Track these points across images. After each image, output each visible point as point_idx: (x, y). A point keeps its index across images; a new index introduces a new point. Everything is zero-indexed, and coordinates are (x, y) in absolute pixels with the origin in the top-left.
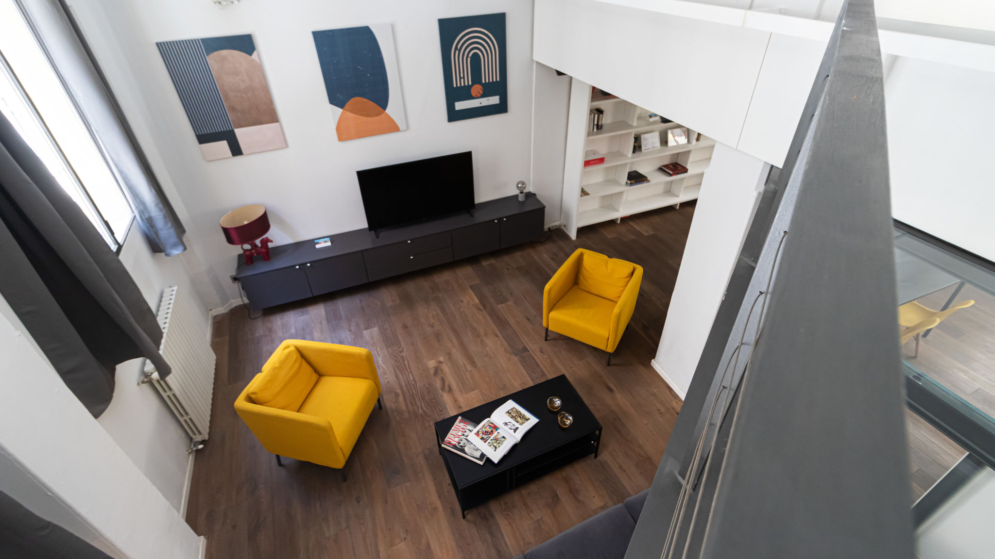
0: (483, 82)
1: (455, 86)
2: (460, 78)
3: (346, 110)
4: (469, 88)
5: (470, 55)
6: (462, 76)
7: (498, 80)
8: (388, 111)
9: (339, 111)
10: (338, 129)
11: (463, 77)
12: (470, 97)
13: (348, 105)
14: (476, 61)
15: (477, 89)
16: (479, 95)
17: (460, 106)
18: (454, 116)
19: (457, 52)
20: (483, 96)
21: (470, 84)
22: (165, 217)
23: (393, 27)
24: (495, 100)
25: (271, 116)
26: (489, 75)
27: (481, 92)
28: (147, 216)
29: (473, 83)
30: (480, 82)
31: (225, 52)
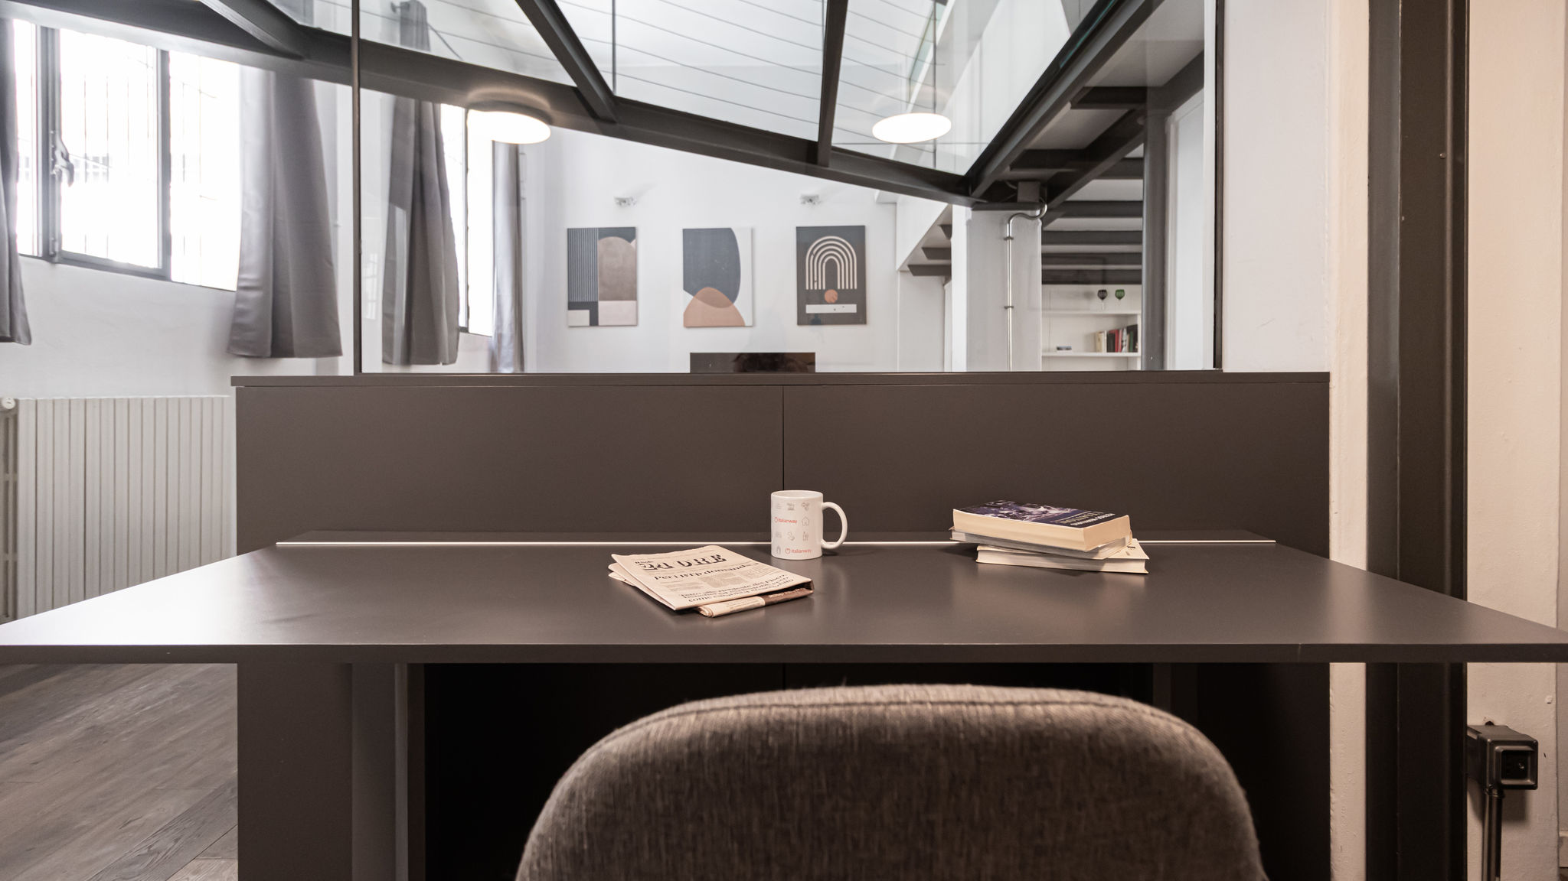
0: (839, 288)
1: (807, 288)
2: (814, 281)
3: (697, 298)
4: (821, 293)
5: (826, 260)
6: (816, 279)
7: (856, 287)
8: (736, 304)
9: (690, 297)
10: (686, 315)
11: (816, 281)
12: (822, 301)
13: (700, 293)
14: (831, 267)
15: (831, 295)
16: (833, 301)
17: (811, 309)
18: (804, 319)
19: (812, 257)
20: (837, 302)
21: (824, 288)
22: (512, 337)
23: (752, 231)
24: (851, 308)
25: (632, 295)
26: (846, 280)
27: (836, 298)
28: (499, 332)
29: (827, 288)
30: (835, 288)
31: (612, 239)
